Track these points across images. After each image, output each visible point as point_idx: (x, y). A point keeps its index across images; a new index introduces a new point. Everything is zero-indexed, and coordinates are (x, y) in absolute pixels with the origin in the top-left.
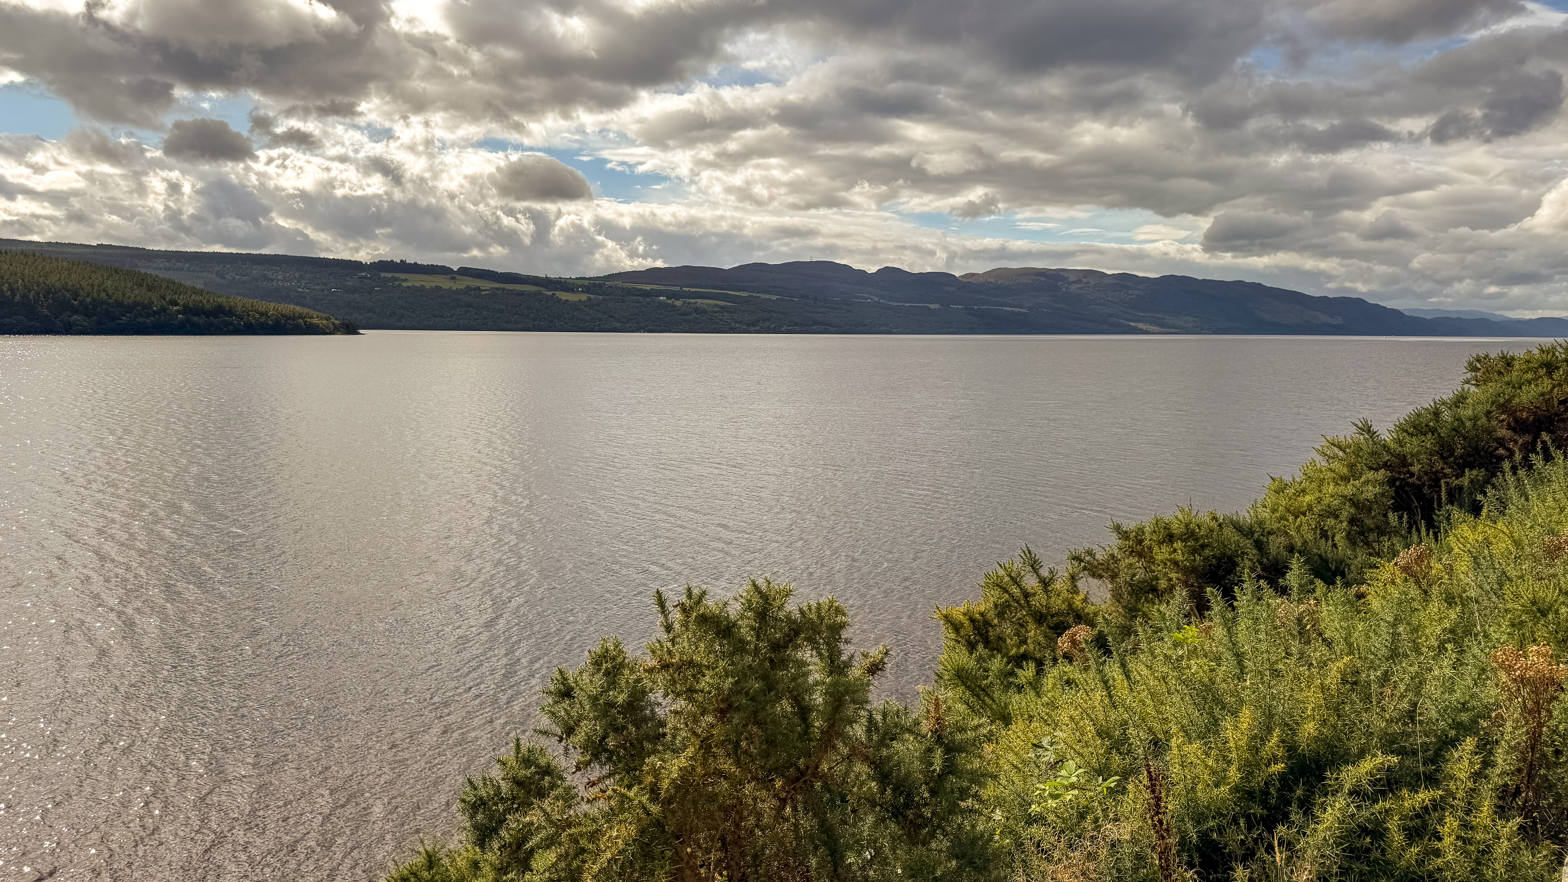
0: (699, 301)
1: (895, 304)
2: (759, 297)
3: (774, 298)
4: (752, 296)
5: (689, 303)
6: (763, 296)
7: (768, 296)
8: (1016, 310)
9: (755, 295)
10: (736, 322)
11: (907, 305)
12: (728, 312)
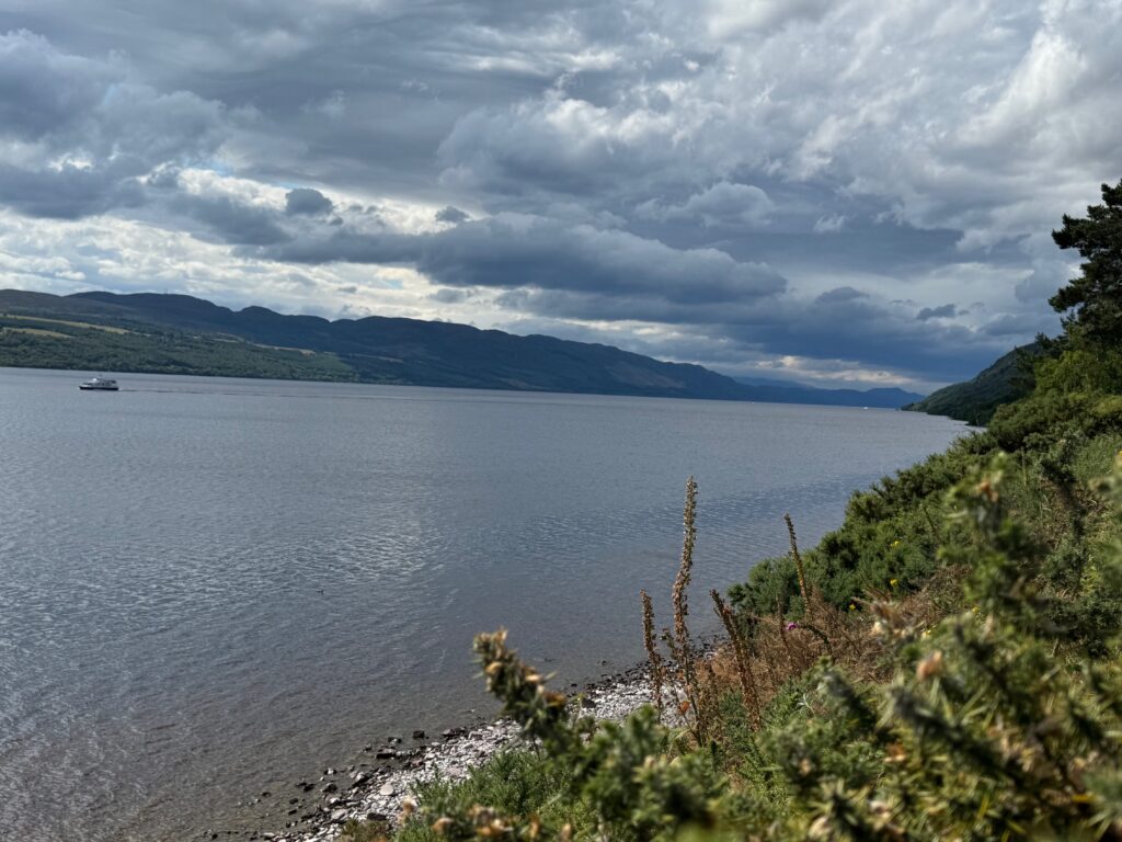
0: (29, 331)
1: (264, 346)
2: (102, 331)
3: (121, 332)
4: (94, 329)
5: (15, 333)
6: (108, 329)
7: (113, 330)
8: (392, 360)
9: (98, 327)
10: (74, 356)
11: (276, 348)
12: (64, 345)
